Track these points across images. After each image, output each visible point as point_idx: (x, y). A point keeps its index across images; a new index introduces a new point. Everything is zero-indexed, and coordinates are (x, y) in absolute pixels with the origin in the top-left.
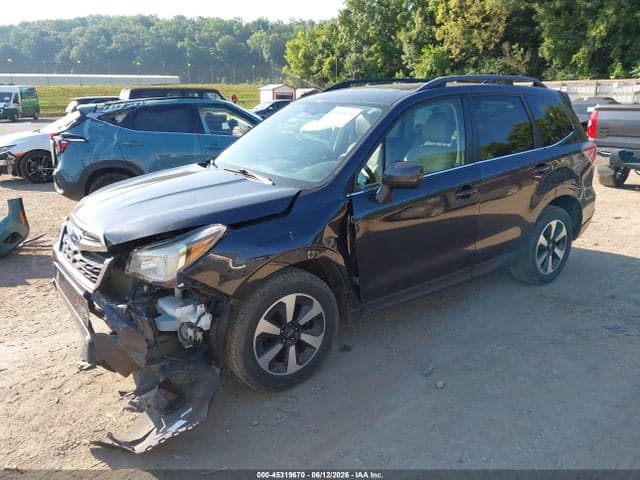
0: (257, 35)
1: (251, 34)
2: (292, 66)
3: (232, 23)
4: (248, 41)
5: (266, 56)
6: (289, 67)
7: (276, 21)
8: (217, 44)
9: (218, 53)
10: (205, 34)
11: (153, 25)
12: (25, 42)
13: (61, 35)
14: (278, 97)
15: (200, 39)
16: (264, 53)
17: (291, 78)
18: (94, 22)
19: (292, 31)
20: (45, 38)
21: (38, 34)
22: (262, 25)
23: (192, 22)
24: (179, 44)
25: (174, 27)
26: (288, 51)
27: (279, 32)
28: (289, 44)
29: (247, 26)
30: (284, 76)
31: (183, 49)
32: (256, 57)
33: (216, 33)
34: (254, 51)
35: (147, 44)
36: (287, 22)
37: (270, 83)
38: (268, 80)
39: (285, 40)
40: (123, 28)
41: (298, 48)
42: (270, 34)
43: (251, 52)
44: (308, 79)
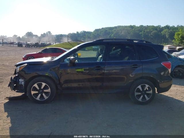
0: (165, 30)
1: (163, 30)
2: (176, 40)
3: (157, 27)
4: (162, 32)
5: (167, 37)
6: (175, 40)
7: (172, 26)
8: (151, 33)
9: (151, 36)
10: (148, 30)
11: (134, 28)
12: (102, 33)
13: (110, 31)
14: (170, 49)
15: (147, 32)
16: (167, 36)
17: (175, 43)
18: (119, 28)
19: (177, 29)
20: (107, 32)
21: (105, 31)
22: (167, 27)
23: (145, 27)
24: (140, 33)
25: (139, 28)
26: (176, 35)
27: (173, 29)
28: (176, 33)
29: (162, 27)
30: (173, 43)
31: (141, 34)
32: (164, 37)
33: (152, 30)
34: (163, 35)
35: (131, 33)
36: (176, 26)
37: (167, 45)
38: (167, 44)
39: (175, 32)
40: (126, 29)
41: (179, 34)
42: (170, 30)
43: (162, 35)
44: (182, 44)
